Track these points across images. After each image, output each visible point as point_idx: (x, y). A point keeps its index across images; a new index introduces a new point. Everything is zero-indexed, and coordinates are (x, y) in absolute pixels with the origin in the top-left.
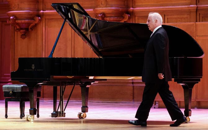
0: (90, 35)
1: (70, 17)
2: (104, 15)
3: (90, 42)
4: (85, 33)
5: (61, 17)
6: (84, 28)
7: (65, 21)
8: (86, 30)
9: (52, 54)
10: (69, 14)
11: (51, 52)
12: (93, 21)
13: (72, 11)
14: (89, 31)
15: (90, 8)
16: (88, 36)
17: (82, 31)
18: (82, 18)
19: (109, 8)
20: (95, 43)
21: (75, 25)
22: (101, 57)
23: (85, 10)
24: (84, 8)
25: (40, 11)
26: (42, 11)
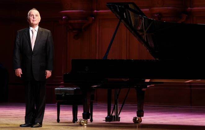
0: (146, 36)
1: (125, 17)
2: (160, 14)
3: (146, 44)
4: (141, 34)
5: (117, 17)
6: (139, 28)
7: (120, 21)
8: (142, 31)
9: (106, 56)
10: (124, 14)
12: (150, 21)
13: (127, 11)
14: (145, 32)
15: (147, 8)
16: (144, 37)
17: (138, 32)
18: (138, 18)
19: (166, 8)
20: (151, 44)
21: (130, 25)
22: (157, 59)
23: (141, 10)
24: (140, 8)
25: (94, 10)
26: (95, 11)
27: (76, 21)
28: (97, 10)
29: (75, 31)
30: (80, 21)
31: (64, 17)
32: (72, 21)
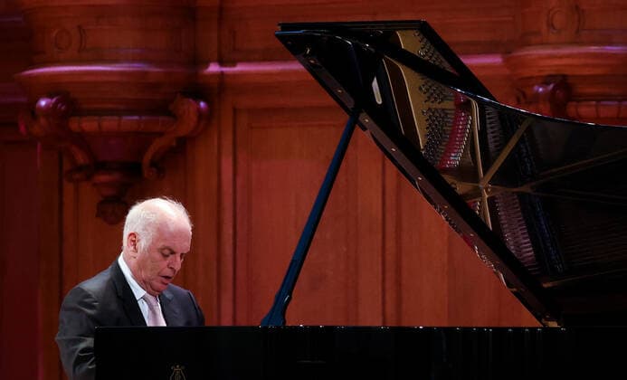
0: (492, 201)
1: (379, 102)
2: (564, 87)
3: (493, 241)
4: (461, 188)
5: (332, 102)
6: (455, 159)
7: (354, 122)
8: (467, 173)
9: (281, 307)
10: (375, 84)
11: (279, 297)
12: (508, 121)
13: (390, 65)
14: (485, 182)
15: (489, 49)
16: (482, 207)
17: (448, 179)
18: (449, 105)
19: (594, 49)
20: (520, 242)
21: (407, 143)
22: (554, 324)
23: (469, 61)
24: (455, 49)
25: (207, 65)
26: (214, 68)
27: (109, 123)
28: (222, 63)
29: (103, 178)
30: (130, 121)
31: (43, 103)
32: (89, 125)
